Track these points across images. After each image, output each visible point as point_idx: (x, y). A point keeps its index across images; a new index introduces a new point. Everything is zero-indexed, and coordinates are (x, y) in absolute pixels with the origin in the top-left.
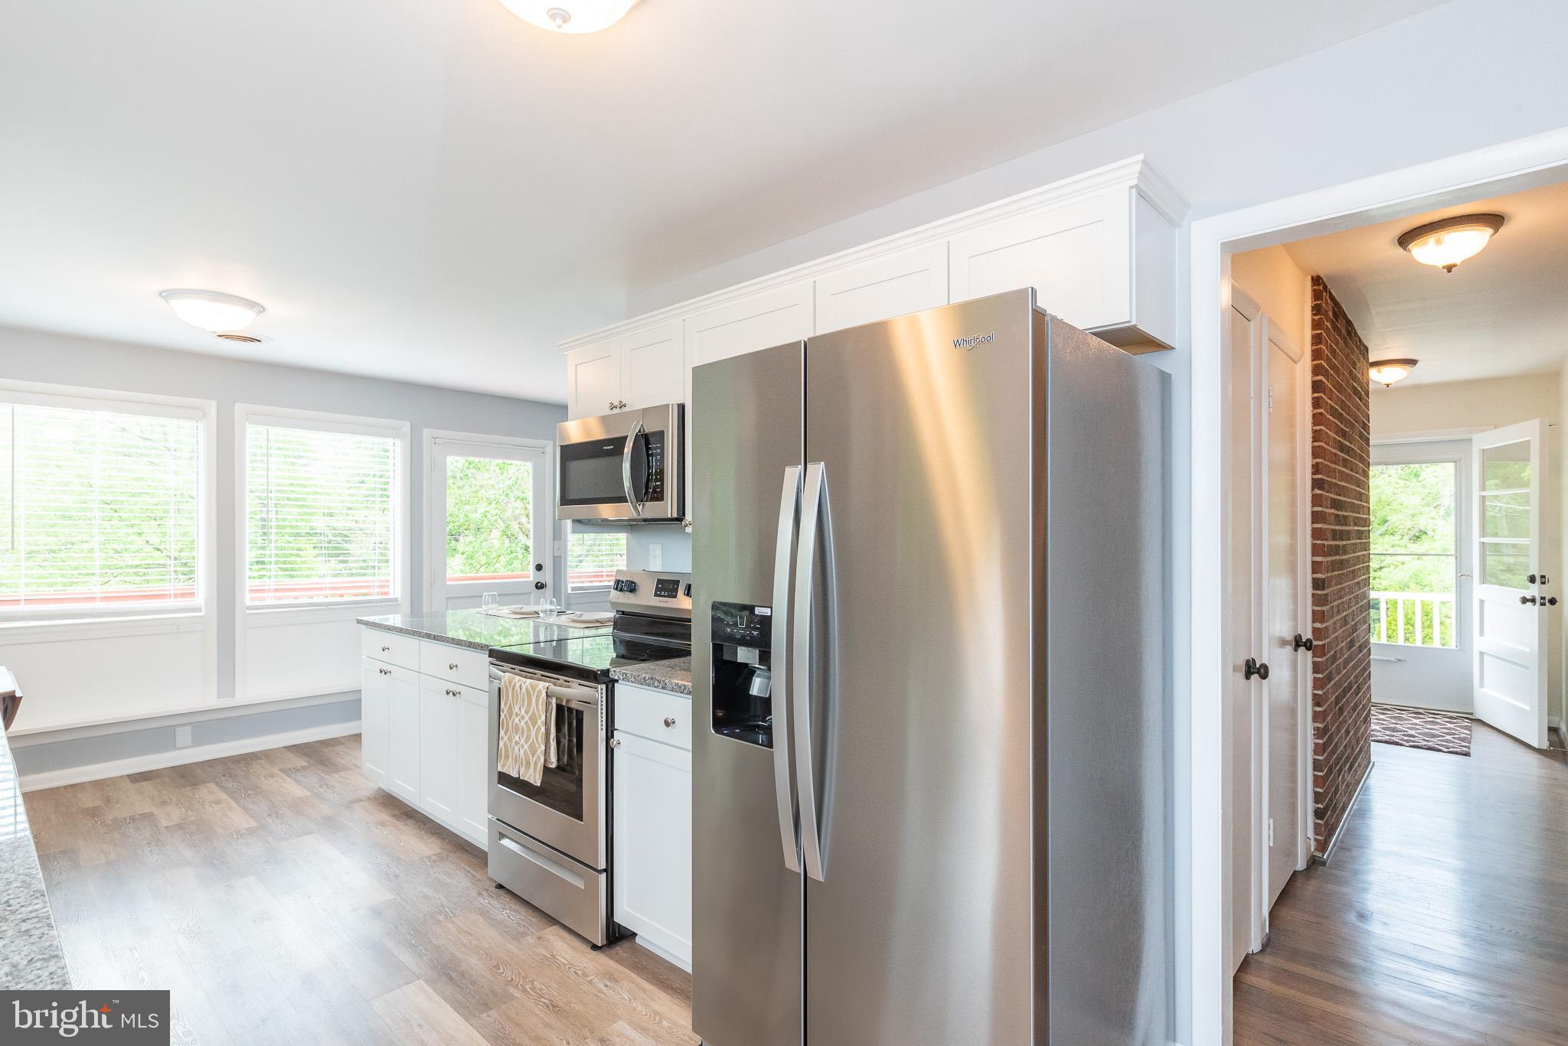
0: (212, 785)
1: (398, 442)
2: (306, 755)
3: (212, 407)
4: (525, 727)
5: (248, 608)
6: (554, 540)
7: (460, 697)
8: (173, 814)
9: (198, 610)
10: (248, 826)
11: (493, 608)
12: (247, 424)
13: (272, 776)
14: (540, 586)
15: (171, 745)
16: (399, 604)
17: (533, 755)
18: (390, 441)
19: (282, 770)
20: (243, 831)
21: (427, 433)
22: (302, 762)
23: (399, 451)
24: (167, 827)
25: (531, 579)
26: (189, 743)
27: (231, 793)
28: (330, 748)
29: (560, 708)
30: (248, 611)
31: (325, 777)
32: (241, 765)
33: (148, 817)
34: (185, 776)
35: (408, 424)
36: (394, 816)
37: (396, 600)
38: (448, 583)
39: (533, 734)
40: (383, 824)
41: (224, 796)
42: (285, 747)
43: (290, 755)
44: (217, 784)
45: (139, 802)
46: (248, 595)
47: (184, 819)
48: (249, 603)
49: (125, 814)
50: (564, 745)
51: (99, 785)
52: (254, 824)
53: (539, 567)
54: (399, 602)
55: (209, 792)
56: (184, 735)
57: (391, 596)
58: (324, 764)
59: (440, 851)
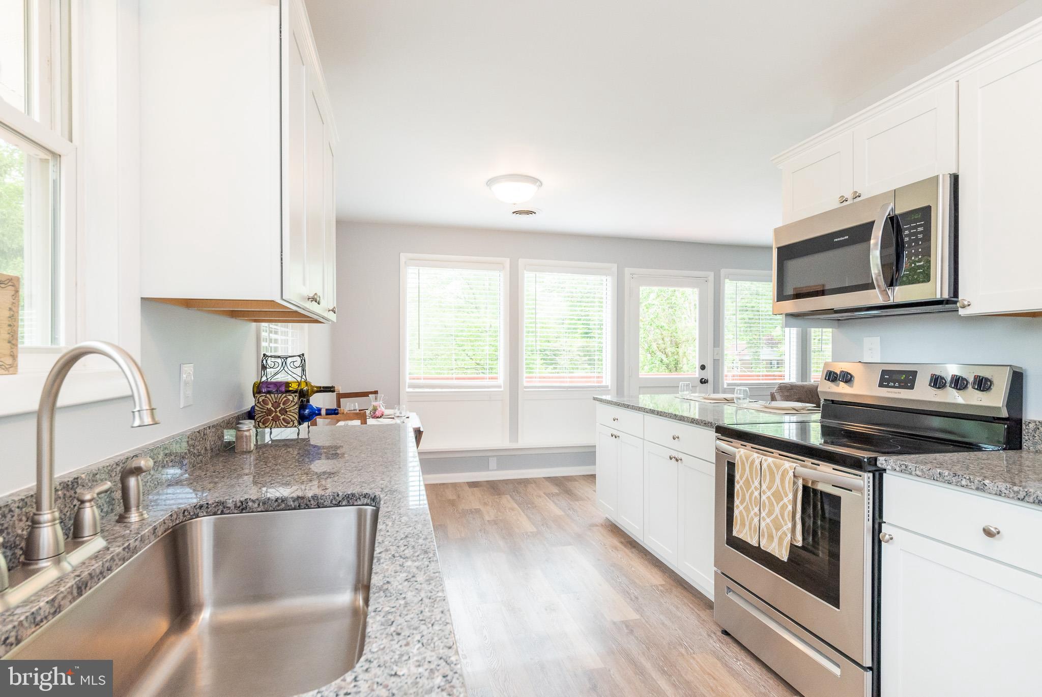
0: (508, 496)
1: (609, 278)
2: (557, 485)
3: (507, 261)
4: (766, 501)
5: (526, 387)
6: (714, 347)
7: (682, 463)
8: (489, 514)
9: (499, 387)
10: (532, 531)
11: (687, 394)
12: (525, 272)
13: (540, 497)
14: (703, 381)
15: (487, 468)
16: (610, 390)
17: (777, 530)
18: (604, 278)
19: (544, 493)
20: (529, 534)
21: (628, 271)
22: (555, 490)
23: (609, 284)
24: (488, 521)
25: (697, 376)
26: (495, 468)
27: (519, 504)
28: (570, 483)
29: (805, 488)
30: (525, 390)
31: (571, 503)
32: (522, 486)
33: (478, 511)
34: (494, 488)
35: (616, 265)
36: (622, 543)
37: (607, 387)
38: (640, 376)
39: (777, 510)
40: (616, 548)
41: (516, 506)
42: (544, 478)
43: (547, 483)
44: (511, 496)
45: (473, 500)
46: (525, 380)
47: (497, 517)
48: (525, 384)
49: (467, 508)
50: (810, 526)
51: (455, 486)
52: (535, 530)
53: (703, 367)
54: (610, 388)
55: (507, 501)
56: (493, 463)
57: (604, 384)
58: (568, 494)
59: (664, 583)
